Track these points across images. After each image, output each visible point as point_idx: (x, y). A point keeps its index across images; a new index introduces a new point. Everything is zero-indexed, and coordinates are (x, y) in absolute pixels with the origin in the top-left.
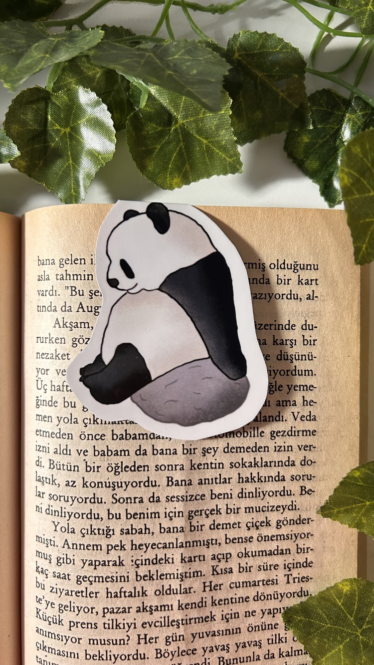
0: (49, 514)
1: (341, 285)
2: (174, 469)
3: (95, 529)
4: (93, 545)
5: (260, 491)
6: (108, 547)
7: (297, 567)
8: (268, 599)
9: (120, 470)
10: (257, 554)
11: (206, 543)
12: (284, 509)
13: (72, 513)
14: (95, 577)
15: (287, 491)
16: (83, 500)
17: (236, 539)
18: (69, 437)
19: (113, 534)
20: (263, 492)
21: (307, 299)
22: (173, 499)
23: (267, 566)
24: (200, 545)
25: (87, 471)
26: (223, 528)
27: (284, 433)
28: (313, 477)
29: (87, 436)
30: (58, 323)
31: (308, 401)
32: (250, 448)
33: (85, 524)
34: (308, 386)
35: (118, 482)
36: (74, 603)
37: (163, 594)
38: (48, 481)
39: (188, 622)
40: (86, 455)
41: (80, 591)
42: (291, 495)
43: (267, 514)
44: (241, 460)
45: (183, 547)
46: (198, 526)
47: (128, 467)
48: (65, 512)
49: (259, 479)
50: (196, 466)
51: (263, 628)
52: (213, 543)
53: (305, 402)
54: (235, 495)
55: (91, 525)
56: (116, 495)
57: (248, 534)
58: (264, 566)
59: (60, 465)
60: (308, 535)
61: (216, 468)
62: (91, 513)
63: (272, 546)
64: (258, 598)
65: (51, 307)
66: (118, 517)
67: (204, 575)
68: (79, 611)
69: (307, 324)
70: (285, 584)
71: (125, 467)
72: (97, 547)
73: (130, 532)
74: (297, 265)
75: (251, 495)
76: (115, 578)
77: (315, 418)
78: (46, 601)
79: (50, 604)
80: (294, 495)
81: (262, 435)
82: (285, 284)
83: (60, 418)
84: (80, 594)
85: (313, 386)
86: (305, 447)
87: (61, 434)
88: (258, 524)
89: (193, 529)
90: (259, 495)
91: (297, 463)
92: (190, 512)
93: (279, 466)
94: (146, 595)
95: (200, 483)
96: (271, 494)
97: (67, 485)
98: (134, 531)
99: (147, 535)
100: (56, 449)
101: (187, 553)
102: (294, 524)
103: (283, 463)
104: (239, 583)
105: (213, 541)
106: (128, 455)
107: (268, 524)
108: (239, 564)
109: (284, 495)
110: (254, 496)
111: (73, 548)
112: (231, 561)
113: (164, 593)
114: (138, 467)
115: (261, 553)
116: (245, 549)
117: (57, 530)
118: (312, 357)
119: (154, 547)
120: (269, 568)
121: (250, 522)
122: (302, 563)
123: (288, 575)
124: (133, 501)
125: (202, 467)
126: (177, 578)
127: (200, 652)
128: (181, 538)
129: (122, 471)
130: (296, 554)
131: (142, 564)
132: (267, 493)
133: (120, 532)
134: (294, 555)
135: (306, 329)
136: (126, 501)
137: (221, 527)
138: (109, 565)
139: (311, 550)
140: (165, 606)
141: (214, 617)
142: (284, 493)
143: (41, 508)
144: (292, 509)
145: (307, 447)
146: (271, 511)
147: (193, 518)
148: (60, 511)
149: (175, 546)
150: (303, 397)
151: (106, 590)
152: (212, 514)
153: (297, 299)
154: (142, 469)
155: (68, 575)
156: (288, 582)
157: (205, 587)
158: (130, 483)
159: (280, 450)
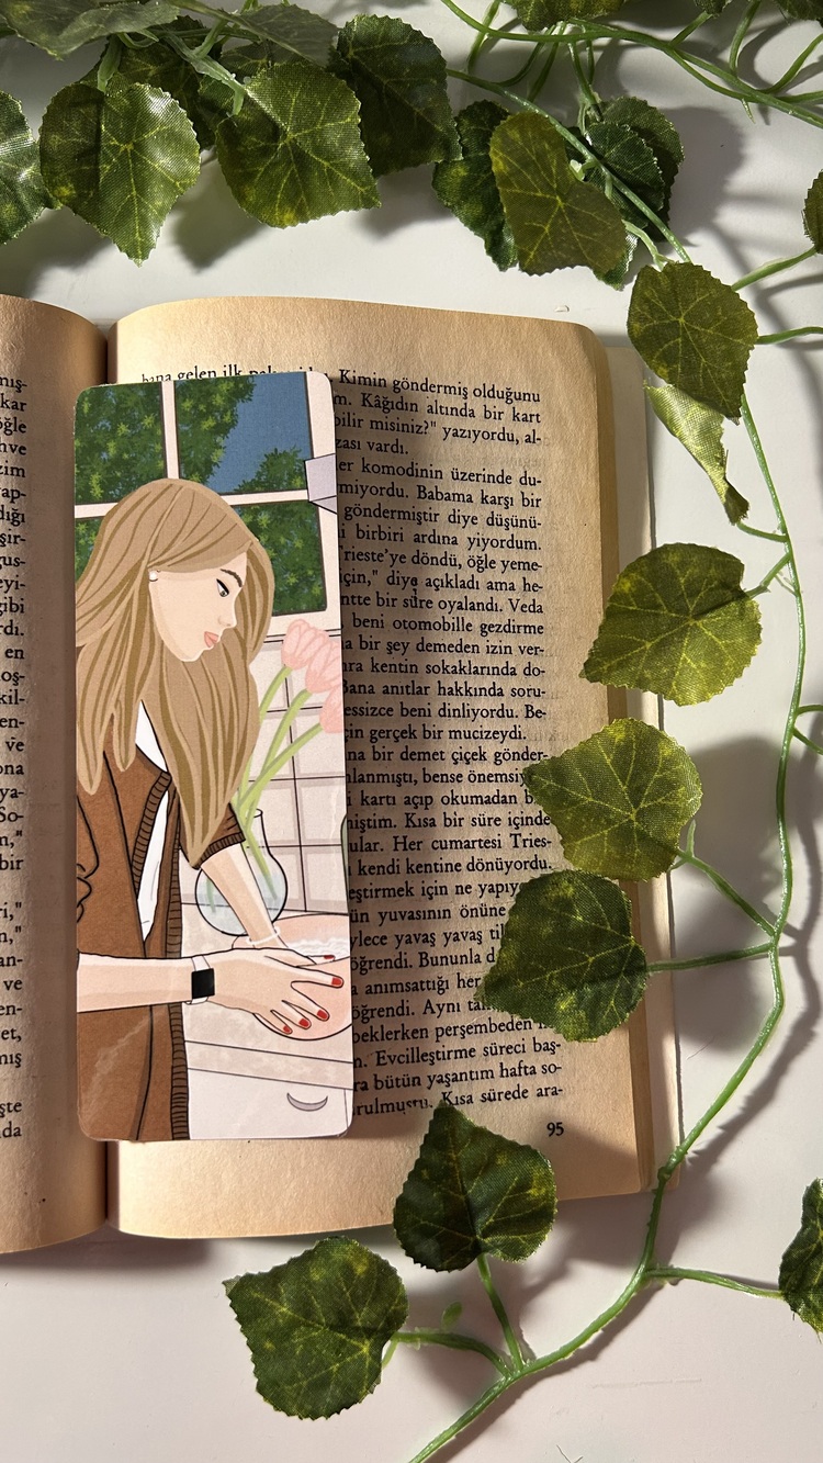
1: (571, 426)
2: (348, 669)
5: (469, 708)
7: (527, 824)
8: (487, 869)
10: (469, 801)
11: (396, 778)
12: (504, 737)
15: (507, 711)
17: (438, 776)
20: (473, 710)
21: (526, 441)
22: (347, 712)
23: (484, 819)
24: (389, 781)
26: (419, 759)
27: (499, 628)
28: (543, 692)
31: (531, 585)
32: (453, 646)
34: (530, 564)
39: (374, 894)
42: (512, 716)
43: (481, 742)
44: (442, 663)
46: (384, 753)
49: (467, 691)
50: (379, 667)
51: (484, 913)
52: (406, 780)
53: (527, 586)
54: (434, 712)
57: (455, 770)
58: (479, 819)
61: (406, 672)
63: (489, 790)
64: (473, 867)
67: (395, 826)
69: (527, 477)
70: (511, 848)
74: (511, 393)
75: (457, 714)
77: (541, 609)
80: (516, 717)
81: (470, 628)
82: (495, 418)
85: (536, 565)
86: (528, 649)
88: (468, 756)
89: (377, 756)
90: (469, 714)
91: (519, 671)
92: (373, 733)
93: (493, 674)
95: (386, 692)
96: (485, 713)
101: (370, 791)
102: (519, 759)
103: (500, 671)
104: (446, 842)
105: (406, 777)
107: (483, 757)
108: (445, 814)
109: (503, 716)
110: (462, 714)
112: (433, 808)
115: (474, 800)
116: (452, 791)
118: (535, 524)
120: (487, 823)
121: (457, 753)
122: (534, 819)
123: (516, 836)
125: (388, 669)
127: (391, 940)
130: (525, 805)
132: (479, 712)
134: (521, 805)
135: (526, 484)
137: (417, 757)
141: (412, 890)
142: (503, 713)
144: (516, 738)
145: (532, 649)
146: (487, 738)
149: (352, 779)
150: (524, 579)
152: (403, 737)
153: (513, 440)
156: (516, 846)
157: (396, 843)
159: (495, 652)
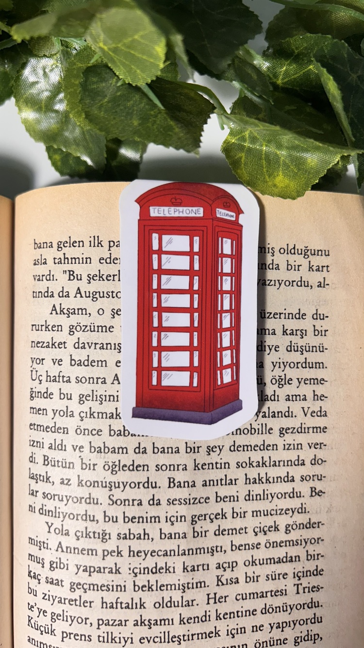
0: (42, 514)
1: (352, 273)
2: (176, 469)
3: (90, 532)
4: (88, 550)
5: (268, 492)
6: (104, 553)
7: (307, 576)
8: (276, 612)
9: (117, 469)
10: (265, 562)
11: (210, 550)
12: (293, 512)
13: (66, 513)
14: (90, 585)
15: (297, 493)
16: (78, 501)
17: (242, 546)
18: (64, 431)
19: (110, 538)
20: (271, 494)
21: (318, 286)
22: (174, 502)
23: (275, 575)
24: (204, 553)
25: (82, 469)
26: (229, 534)
27: (294, 430)
28: (324, 477)
29: (83, 431)
30: (55, 310)
31: (319, 396)
32: (258, 446)
33: (80, 525)
34: (319, 380)
35: (115, 483)
36: (67, 612)
37: (163, 607)
38: (42, 478)
39: (190, 637)
40: (82, 452)
41: (74, 599)
42: (300, 497)
43: (275, 518)
44: (248, 459)
45: (185, 555)
46: (201, 532)
47: (126, 466)
48: (59, 512)
49: (267, 480)
50: (200, 466)
51: (272, 643)
52: (218, 550)
53: (316, 397)
54: (241, 498)
55: (86, 528)
56: (113, 496)
57: (255, 540)
58: (272, 575)
59: (54, 461)
60: (318, 540)
61: (221, 468)
62: (86, 515)
63: (280, 553)
64: (266, 611)
65: (47, 292)
66: (115, 520)
67: (208, 586)
68: (72, 621)
69: (318, 313)
70: (294, 594)
71: (123, 466)
72: (92, 552)
73: (128, 537)
74: (308, 250)
75: (259, 498)
76: (111, 588)
77: (326, 414)
78: (38, 609)
79: (42, 612)
80: (303, 496)
81: (271, 432)
82: (295, 270)
83: (55, 411)
84: (74, 603)
85: (323, 380)
86: (315, 445)
87: (57, 428)
88: (266, 529)
89: (196, 535)
90: (267, 497)
91: (307, 462)
92: (194, 517)
93: (288, 465)
94: (144, 608)
95: (205, 485)
96: (280, 496)
97: (62, 483)
98: (132, 537)
99: (146, 540)
100: (51, 444)
101: (190, 561)
102: (303, 528)
103: (293, 463)
104: (246, 594)
105: (218, 548)
106: (127, 453)
107: (277, 529)
108: (246, 573)
109: (294, 497)
110: (262, 498)
111: (67, 552)
112: (237, 570)
113: (165, 606)
114: (137, 467)
115: (269, 561)
116: (252, 556)
117: (51, 531)
118: (323, 349)
119: (153, 554)
120: (277, 577)
121: (257, 527)
122: (312, 571)
123: (298, 585)
124: (131, 503)
125: (207, 467)
126: (179, 589)
128: (184, 545)
129: (119, 470)
130: (306, 562)
131: (140, 573)
132: (276, 495)
133: (117, 536)
134: (303, 562)
135: (317, 319)
136: (123, 503)
137: (226, 532)
138: (104, 572)
139: (322, 556)
140: (165, 620)
141: (219, 633)
142: (294, 495)
143: (34, 507)
144: (302, 513)
145: (318, 444)
146: (280, 514)
147: (196, 523)
148: (54, 511)
149: (176, 554)
150: (314, 391)
151: (101, 600)
152: (216, 518)
153: (308, 286)
154: (141, 468)
155: (62, 581)
156: (298, 593)
157: (208, 599)
158: (128, 484)
159: (290, 448)
